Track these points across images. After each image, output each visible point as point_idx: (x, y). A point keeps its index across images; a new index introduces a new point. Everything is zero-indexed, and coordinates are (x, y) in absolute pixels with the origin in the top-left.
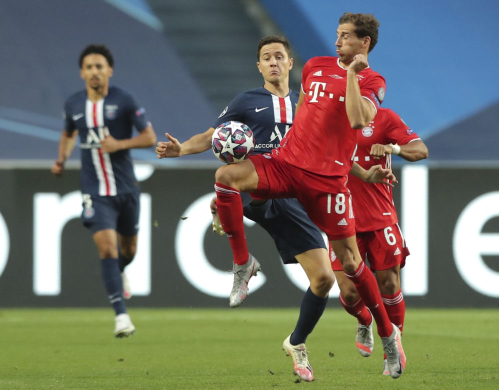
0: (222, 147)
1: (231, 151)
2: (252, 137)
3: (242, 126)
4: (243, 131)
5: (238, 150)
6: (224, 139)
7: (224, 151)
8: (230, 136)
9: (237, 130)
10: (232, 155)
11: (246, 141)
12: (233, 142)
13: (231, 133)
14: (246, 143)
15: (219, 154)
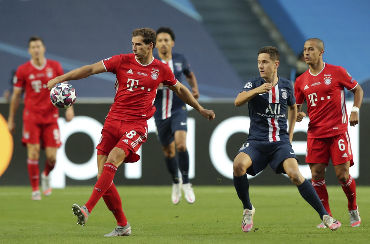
0: (57, 99)
1: (62, 101)
2: (74, 92)
3: (68, 86)
4: (69, 88)
5: (66, 100)
6: (58, 94)
7: (58, 101)
8: (61, 92)
9: (65, 88)
10: (63, 104)
11: (71, 94)
12: (63, 95)
13: (61, 90)
14: (71, 96)
15: (55, 103)
